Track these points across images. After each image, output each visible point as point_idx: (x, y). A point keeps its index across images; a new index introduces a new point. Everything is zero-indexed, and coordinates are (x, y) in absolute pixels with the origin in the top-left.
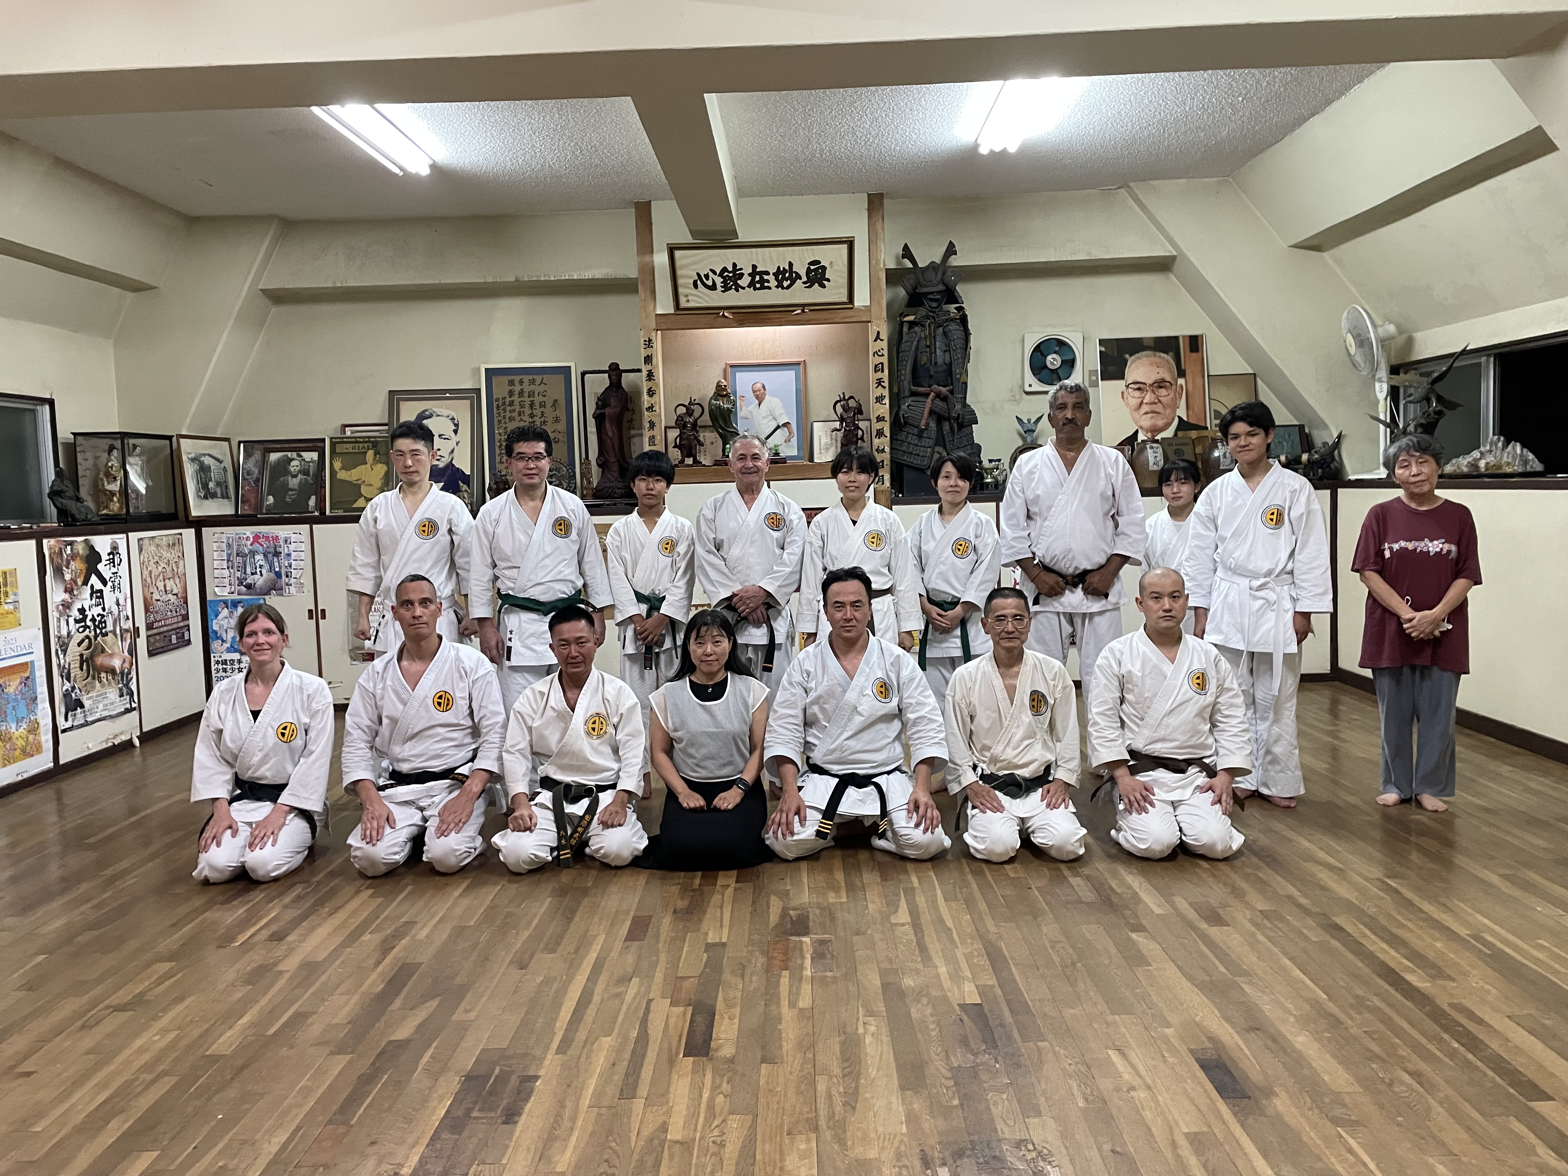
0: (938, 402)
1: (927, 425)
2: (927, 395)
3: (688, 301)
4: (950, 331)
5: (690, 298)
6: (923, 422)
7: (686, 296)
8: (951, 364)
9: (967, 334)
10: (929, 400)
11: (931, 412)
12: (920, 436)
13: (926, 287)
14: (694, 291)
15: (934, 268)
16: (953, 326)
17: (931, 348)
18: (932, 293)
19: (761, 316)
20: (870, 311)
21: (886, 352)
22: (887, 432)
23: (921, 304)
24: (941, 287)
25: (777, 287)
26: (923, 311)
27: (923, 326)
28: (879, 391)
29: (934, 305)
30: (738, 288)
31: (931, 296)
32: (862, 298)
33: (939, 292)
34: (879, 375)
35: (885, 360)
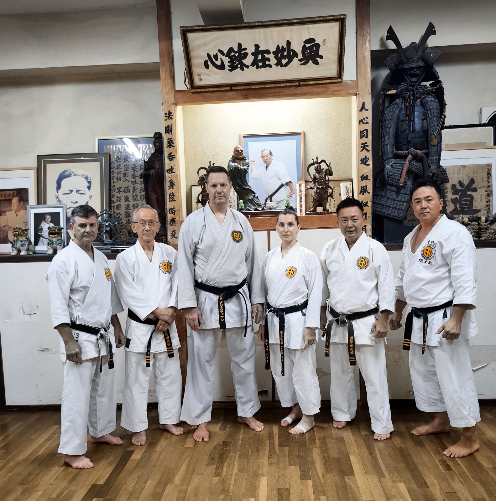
0: (414, 163)
1: (405, 183)
2: (405, 157)
3: (201, 80)
4: (427, 102)
5: (202, 77)
6: (402, 181)
7: (199, 75)
8: (427, 130)
9: (442, 105)
10: (407, 161)
11: (409, 172)
12: (398, 193)
13: (407, 63)
14: (205, 70)
15: (414, 48)
16: (430, 99)
17: (410, 116)
18: (412, 69)
19: (264, 91)
20: (357, 85)
21: (370, 120)
22: (370, 189)
23: (402, 80)
24: (421, 63)
25: (277, 65)
26: (403, 86)
27: (404, 98)
28: (364, 154)
29: (414, 79)
30: (243, 66)
31: (412, 72)
32: (349, 74)
33: (418, 68)
34: (364, 140)
35: (369, 127)
